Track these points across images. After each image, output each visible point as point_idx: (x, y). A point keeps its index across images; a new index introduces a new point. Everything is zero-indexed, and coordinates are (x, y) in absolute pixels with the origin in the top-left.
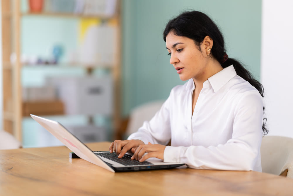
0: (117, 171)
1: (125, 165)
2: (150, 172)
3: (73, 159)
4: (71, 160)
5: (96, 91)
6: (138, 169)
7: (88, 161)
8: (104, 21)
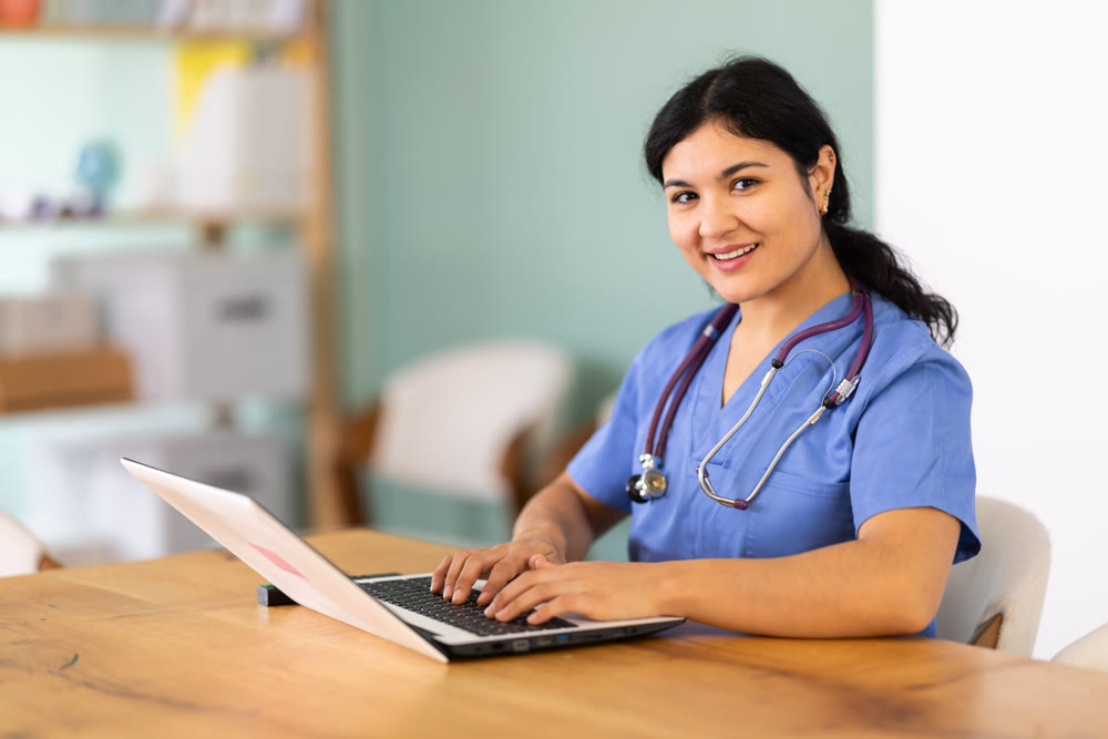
0: (456, 655)
1: (478, 634)
2: (569, 656)
3: (273, 609)
4: (264, 610)
5: (247, 309)
6: (525, 647)
7: (333, 616)
8: (264, 51)
